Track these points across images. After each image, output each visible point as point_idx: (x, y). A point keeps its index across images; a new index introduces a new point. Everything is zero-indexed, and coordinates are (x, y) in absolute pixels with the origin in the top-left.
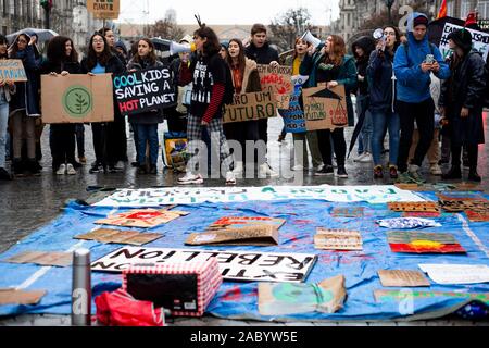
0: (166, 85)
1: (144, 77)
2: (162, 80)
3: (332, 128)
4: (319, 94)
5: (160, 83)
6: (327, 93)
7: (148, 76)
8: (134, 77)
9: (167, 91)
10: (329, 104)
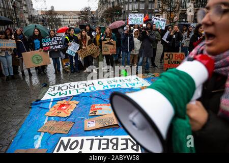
0: (60, 42)
1: (53, 39)
2: (59, 40)
3: (111, 54)
4: (108, 43)
5: (58, 41)
6: (110, 43)
7: (54, 39)
8: (49, 39)
9: (61, 44)
10: (110, 47)
